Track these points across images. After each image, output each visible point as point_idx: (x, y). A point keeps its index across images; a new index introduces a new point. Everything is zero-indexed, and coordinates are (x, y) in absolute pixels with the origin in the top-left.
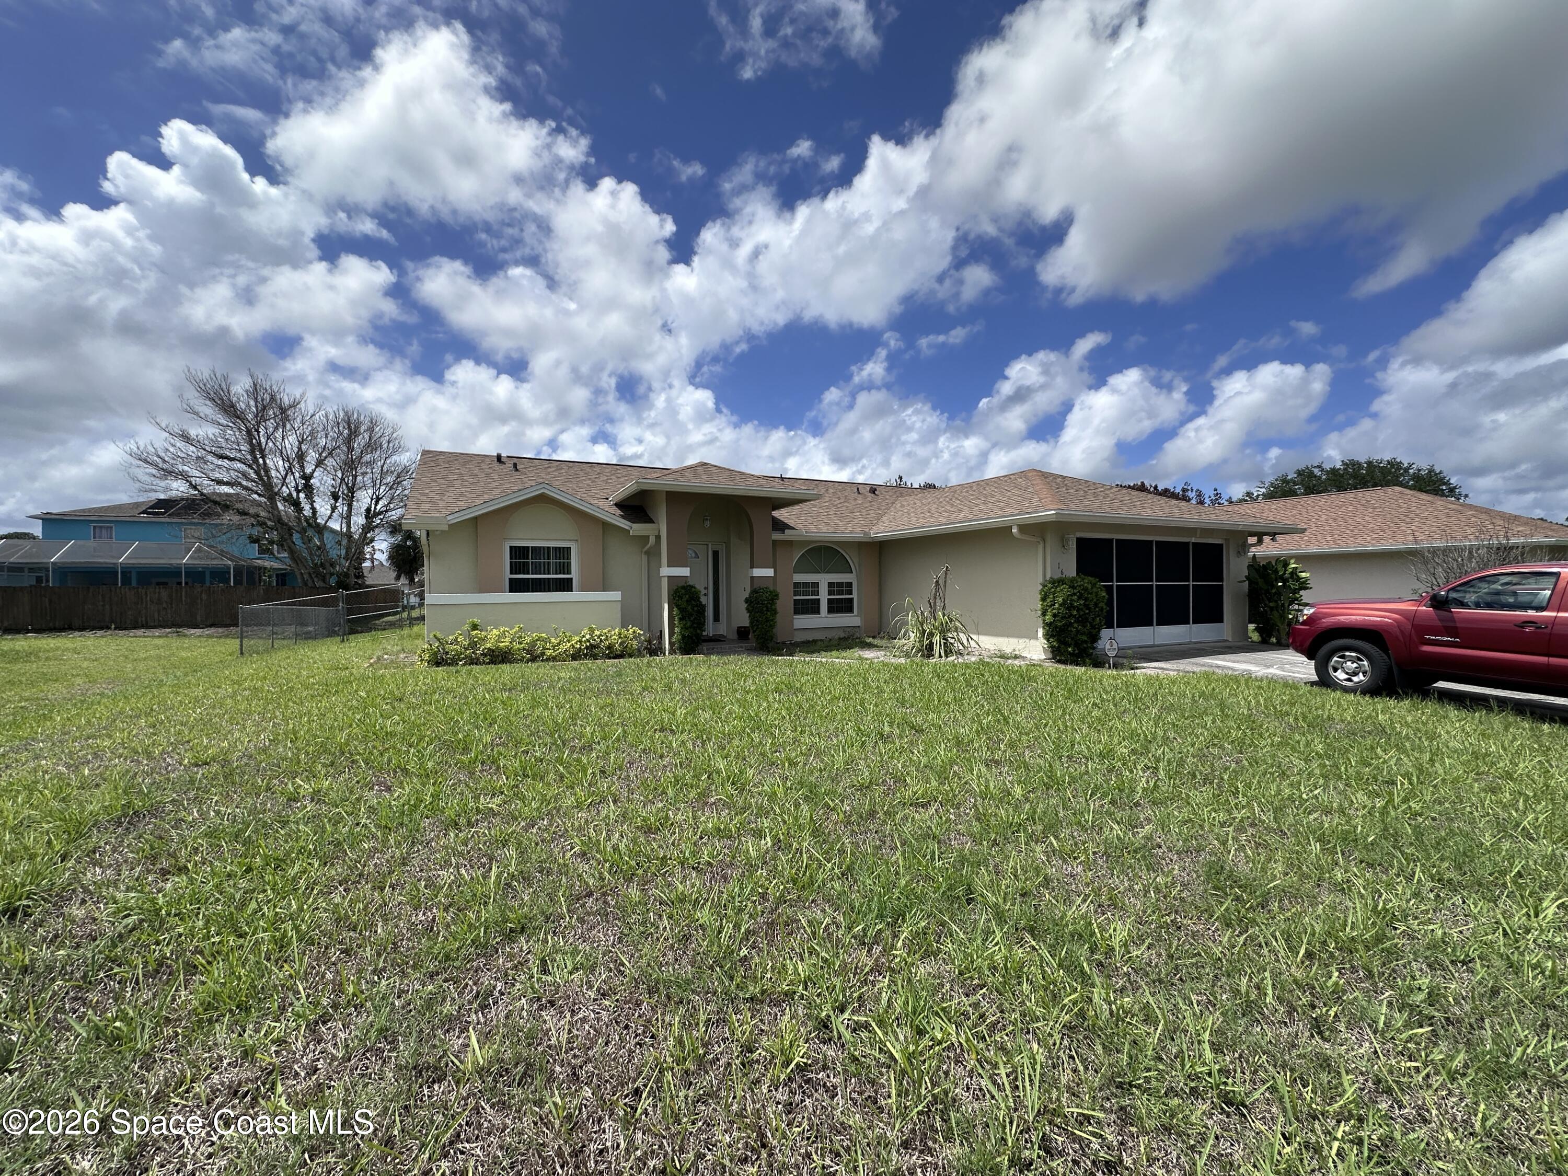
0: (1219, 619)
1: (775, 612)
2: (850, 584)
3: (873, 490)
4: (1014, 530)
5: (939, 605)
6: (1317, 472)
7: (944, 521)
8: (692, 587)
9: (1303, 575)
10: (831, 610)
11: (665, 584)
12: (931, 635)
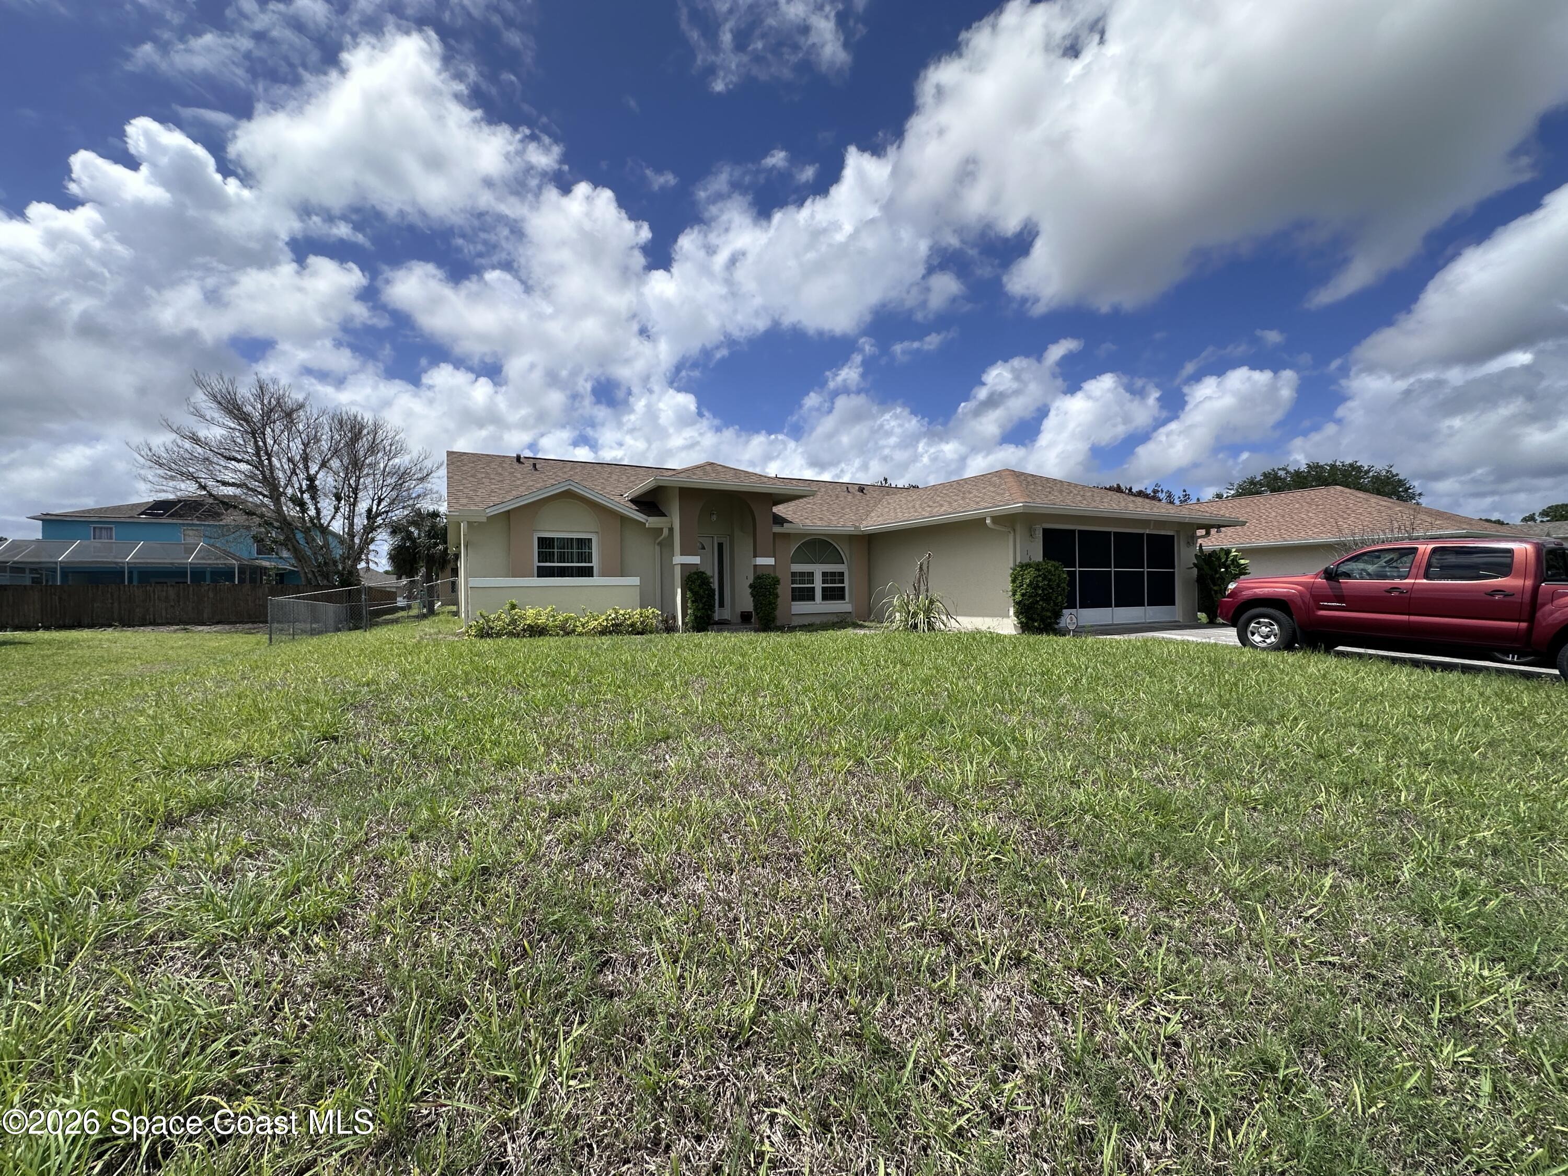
0: (1172, 602)
1: (777, 596)
2: (842, 574)
3: (862, 489)
4: (988, 521)
5: (923, 588)
6: (1282, 473)
7: (927, 515)
8: (703, 573)
9: (1242, 562)
10: (824, 598)
11: (678, 571)
12: (915, 615)
